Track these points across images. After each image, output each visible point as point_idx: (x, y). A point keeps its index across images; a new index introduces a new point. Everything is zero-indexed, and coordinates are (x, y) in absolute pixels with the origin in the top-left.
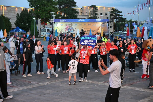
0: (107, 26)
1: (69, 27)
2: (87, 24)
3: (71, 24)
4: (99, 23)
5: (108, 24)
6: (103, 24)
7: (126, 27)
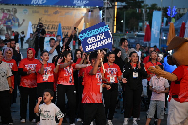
0: (99, 16)
1: (8, 17)
2: (51, 11)
3: (14, 10)
4: (79, 8)
6: (90, 13)
7: (143, 22)
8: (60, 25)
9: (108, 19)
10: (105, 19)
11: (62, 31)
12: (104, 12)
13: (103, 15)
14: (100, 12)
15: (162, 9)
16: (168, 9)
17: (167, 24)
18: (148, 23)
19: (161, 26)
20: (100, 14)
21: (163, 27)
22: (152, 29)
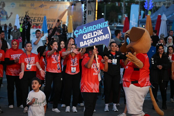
0: (81, 9)
2: (37, 4)
4: (63, 2)
5: (83, 5)
6: (73, 6)
7: (122, 15)
8: (45, 18)
9: (90, 12)
10: (87, 12)
11: (47, 23)
12: (85, 5)
13: (85, 8)
14: (82, 6)
15: (139, 3)
16: (145, 3)
17: (144, 17)
18: (127, 15)
19: (139, 18)
20: (82, 7)
21: (140, 19)
22: (131, 21)
